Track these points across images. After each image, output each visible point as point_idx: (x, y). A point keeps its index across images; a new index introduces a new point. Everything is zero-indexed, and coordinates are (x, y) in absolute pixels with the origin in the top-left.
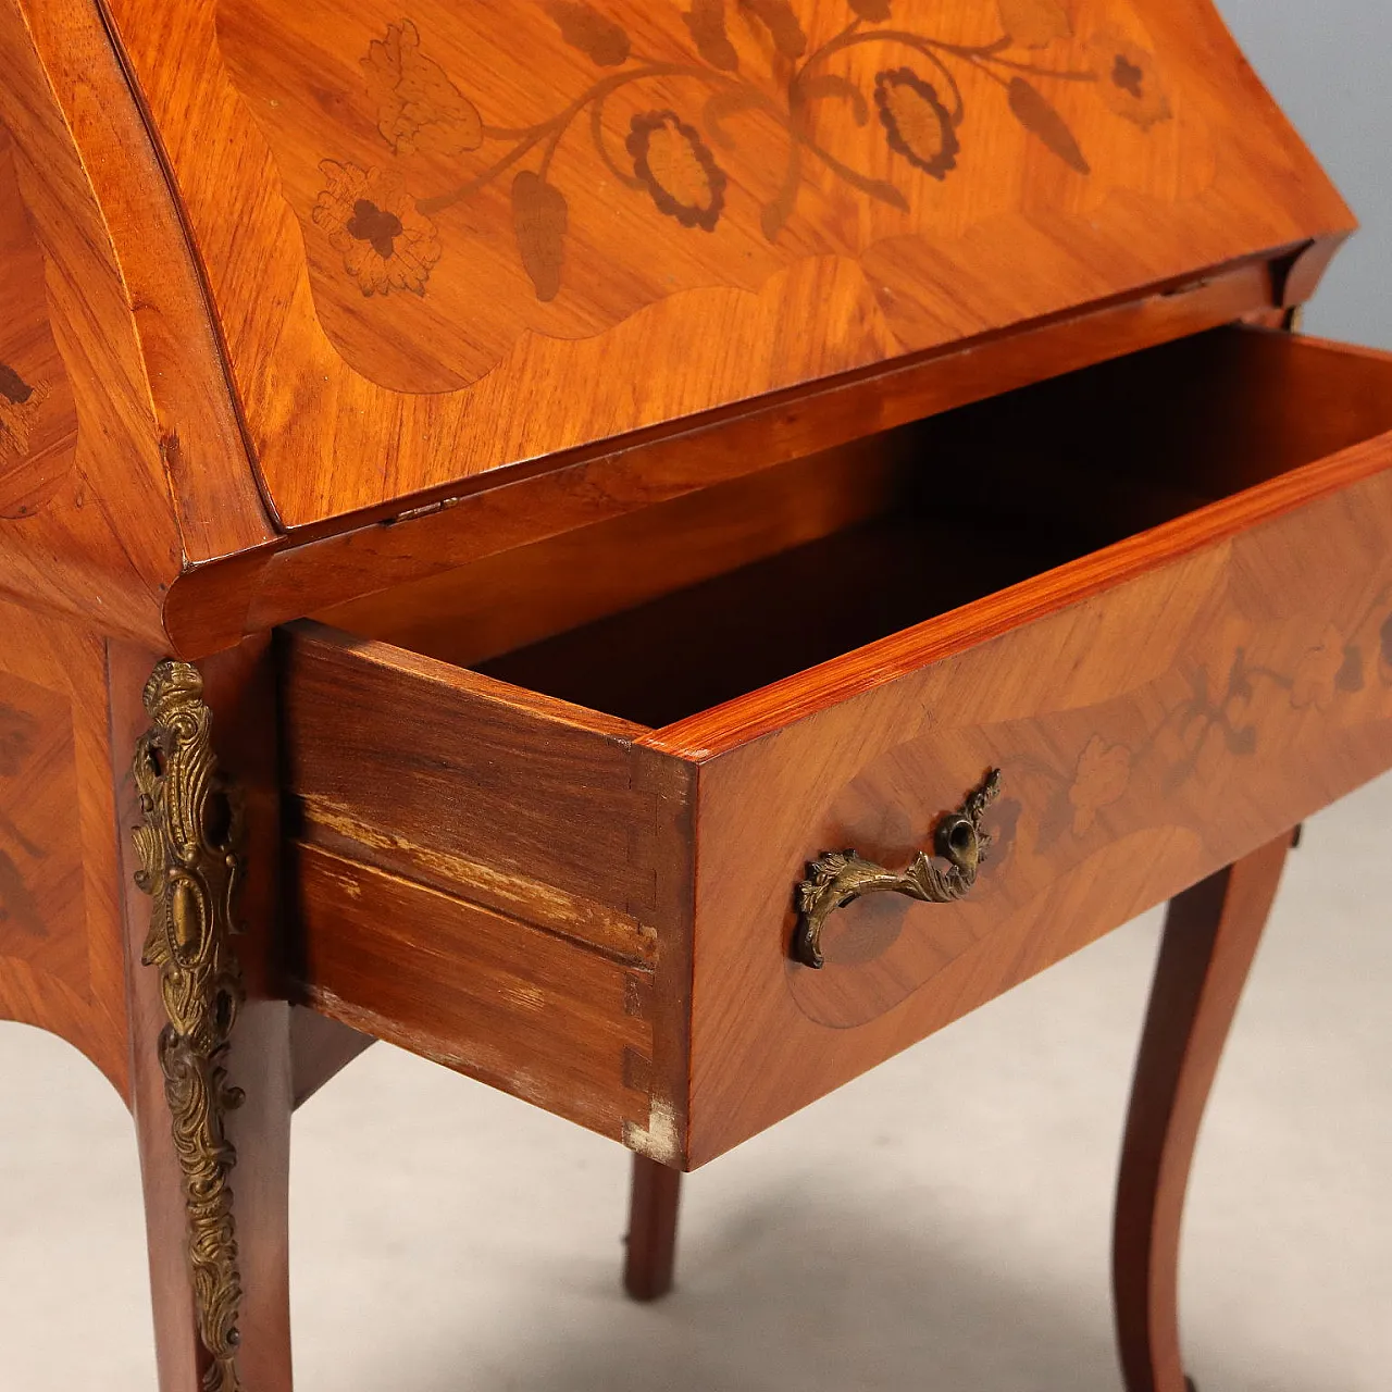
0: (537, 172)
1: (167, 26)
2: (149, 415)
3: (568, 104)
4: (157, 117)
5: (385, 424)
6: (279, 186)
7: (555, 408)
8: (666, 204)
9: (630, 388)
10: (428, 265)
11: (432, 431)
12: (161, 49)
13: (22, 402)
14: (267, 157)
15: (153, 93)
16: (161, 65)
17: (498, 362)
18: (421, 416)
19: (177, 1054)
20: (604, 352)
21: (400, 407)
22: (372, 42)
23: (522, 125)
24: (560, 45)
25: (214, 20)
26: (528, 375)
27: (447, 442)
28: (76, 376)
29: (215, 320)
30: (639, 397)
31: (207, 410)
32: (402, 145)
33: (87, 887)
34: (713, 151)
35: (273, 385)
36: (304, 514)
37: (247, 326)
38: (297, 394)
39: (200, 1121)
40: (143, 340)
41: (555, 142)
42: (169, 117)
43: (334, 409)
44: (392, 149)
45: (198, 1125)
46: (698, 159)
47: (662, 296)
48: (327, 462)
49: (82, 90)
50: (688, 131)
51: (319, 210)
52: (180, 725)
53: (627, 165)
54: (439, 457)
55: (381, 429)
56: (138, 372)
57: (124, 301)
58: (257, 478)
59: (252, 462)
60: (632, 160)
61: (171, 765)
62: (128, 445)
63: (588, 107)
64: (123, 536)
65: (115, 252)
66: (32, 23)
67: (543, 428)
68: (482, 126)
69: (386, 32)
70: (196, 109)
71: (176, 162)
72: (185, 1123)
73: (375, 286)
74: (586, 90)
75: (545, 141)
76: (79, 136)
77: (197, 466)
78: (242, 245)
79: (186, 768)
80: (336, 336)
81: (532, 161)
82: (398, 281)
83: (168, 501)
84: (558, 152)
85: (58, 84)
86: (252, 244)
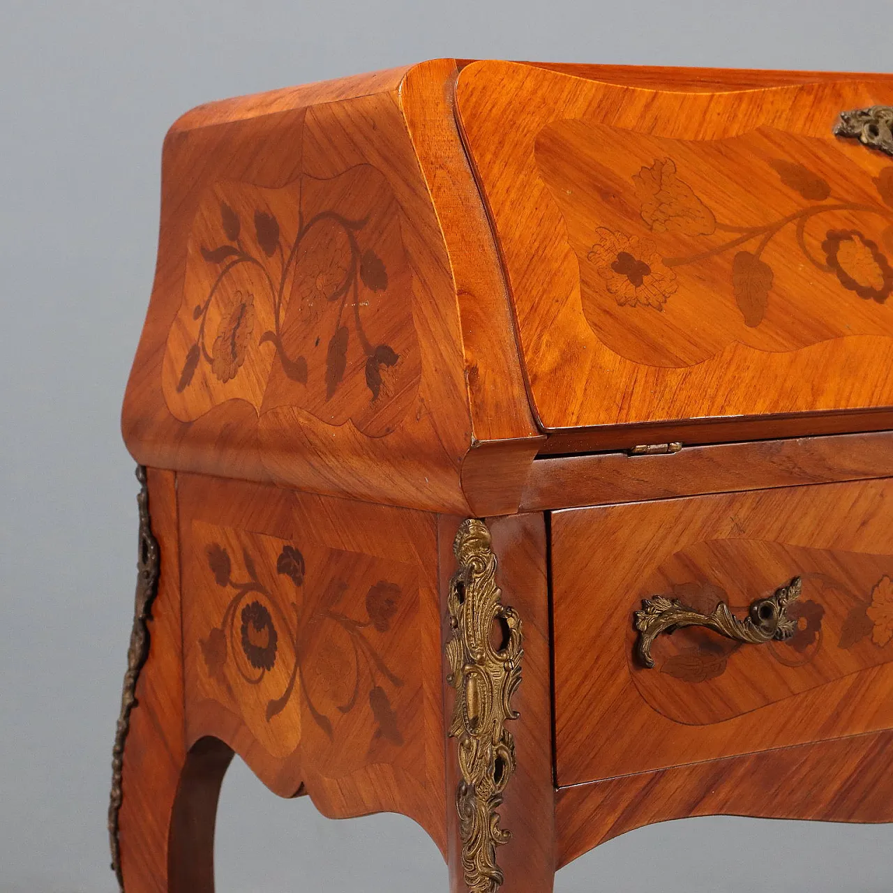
0: (753, 253)
1: (501, 143)
2: (460, 354)
3: (781, 218)
4: (487, 189)
5: (624, 380)
6: (566, 237)
7: (751, 389)
8: (849, 283)
9: (810, 386)
10: (666, 295)
11: (658, 389)
12: (496, 154)
13: (393, 365)
14: (560, 220)
15: (487, 177)
16: (494, 162)
17: (712, 356)
18: (651, 379)
19: (467, 800)
20: (792, 362)
21: (636, 371)
22: (642, 167)
23: (746, 225)
24: (779, 185)
25: (534, 143)
26: (733, 368)
27: (667, 396)
28: (424, 343)
29: (512, 304)
30: (816, 392)
31: (500, 355)
32: (656, 226)
33: (425, 701)
34: (887, 256)
35: (547, 345)
36: (559, 422)
37: (534, 310)
38: (563, 353)
39: (479, 847)
40: (462, 311)
41: (768, 239)
42: (495, 190)
43: (588, 366)
44: (649, 227)
45: (477, 850)
46: (876, 260)
47: (839, 336)
48: (580, 393)
49: (440, 172)
50: (870, 244)
51: (592, 254)
52: (474, 564)
53: (822, 257)
54: (662, 403)
55: (622, 382)
56: (457, 330)
57: (453, 289)
58: (529, 398)
59: (527, 387)
60: (826, 255)
61: (468, 592)
62: (448, 376)
63: (795, 221)
64: (440, 431)
65: (450, 262)
66: (413, 135)
67: (741, 400)
68: (716, 222)
69: (653, 163)
70: (515, 190)
71: (497, 215)
72: (469, 849)
73: (627, 300)
74: (795, 212)
75: (762, 237)
76: (436, 197)
77: (489, 387)
78: (535, 266)
79: (478, 595)
80: (596, 325)
81: (751, 246)
82: (643, 300)
83: (466, 403)
84: (770, 244)
85: (426, 169)
86: (543, 266)
